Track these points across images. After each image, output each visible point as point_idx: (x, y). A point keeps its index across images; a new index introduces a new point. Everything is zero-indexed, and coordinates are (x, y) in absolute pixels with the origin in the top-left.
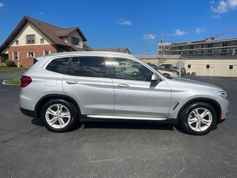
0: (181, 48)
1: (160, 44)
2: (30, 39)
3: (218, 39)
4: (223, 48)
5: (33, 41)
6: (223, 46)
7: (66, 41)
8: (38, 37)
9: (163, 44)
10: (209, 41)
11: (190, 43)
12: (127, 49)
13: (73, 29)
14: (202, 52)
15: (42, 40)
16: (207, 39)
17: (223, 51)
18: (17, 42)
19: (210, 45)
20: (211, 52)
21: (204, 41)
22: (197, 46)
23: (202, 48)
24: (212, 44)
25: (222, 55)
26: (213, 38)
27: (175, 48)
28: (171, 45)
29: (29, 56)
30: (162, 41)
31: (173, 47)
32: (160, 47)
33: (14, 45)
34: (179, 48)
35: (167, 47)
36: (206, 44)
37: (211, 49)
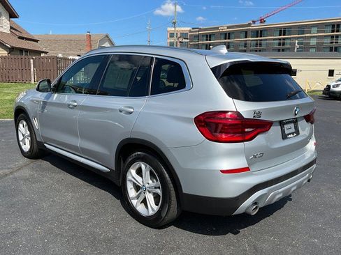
0: (209, 37)
1: (171, 29)
3: (271, 23)
4: (280, 39)
6: (280, 35)
9: (177, 29)
10: (258, 26)
11: (225, 29)
12: (107, 36)
14: (245, 45)
16: (254, 22)
17: (279, 44)
19: (259, 33)
20: (261, 44)
21: (249, 25)
22: (237, 34)
23: (246, 37)
24: (261, 31)
25: (279, 50)
26: (262, 21)
27: (198, 37)
28: (190, 31)
30: (174, 23)
31: (195, 36)
32: (172, 35)
34: (205, 38)
35: (184, 35)
36: (252, 31)
37: (261, 40)
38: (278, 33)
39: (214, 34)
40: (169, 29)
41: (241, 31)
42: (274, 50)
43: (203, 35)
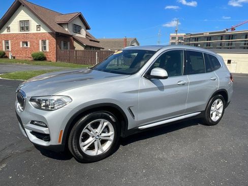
0: (197, 39)
1: (173, 35)
2: (24, 26)
3: (238, 31)
4: (246, 41)
5: (28, 29)
7: (67, 29)
8: (33, 24)
9: (179, 34)
10: (229, 32)
11: (208, 34)
12: (135, 39)
13: (75, 15)
14: (221, 45)
15: (38, 27)
16: (227, 30)
17: (245, 44)
18: (9, 29)
19: (231, 37)
20: (231, 44)
21: (224, 32)
22: (215, 38)
23: (222, 39)
24: (233, 36)
25: (244, 48)
26: (233, 29)
27: (189, 39)
28: (185, 36)
29: (23, 46)
30: (176, 31)
31: (188, 39)
32: (173, 38)
33: (5, 32)
34: (194, 40)
35: (180, 38)
36: (226, 35)
37: (232, 42)
38: (244, 36)
39: (200, 37)
40: (171, 34)
41: (218, 36)
42: (241, 48)
43: (193, 38)
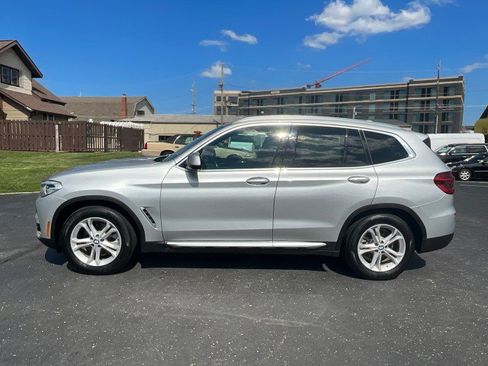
0: (260, 101)
1: (218, 92)
3: (326, 88)
4: (336, 105)
9: (225, 92)
10: (313, 90)
11: (278, 94)
12: (145, 99)
16: (309, 86)
17: (336, 110)
19: (314, 98)
21: (304, 89)
22: (291, 99)
23: (300, 102)
24: (317, 97)
26: (318, 85)
27: (247, 102)
28: (240, 95)
30: (221, 86)
31: (245, 100)
32: (219, 99)
34: (256, 103)
35: (233, 99)
36: (308, 96)
37: (316, 106)
38: (334, 98)
39: (265, 98)
40: (216, 92)
41: (296, 96)
43: (254, 99)
